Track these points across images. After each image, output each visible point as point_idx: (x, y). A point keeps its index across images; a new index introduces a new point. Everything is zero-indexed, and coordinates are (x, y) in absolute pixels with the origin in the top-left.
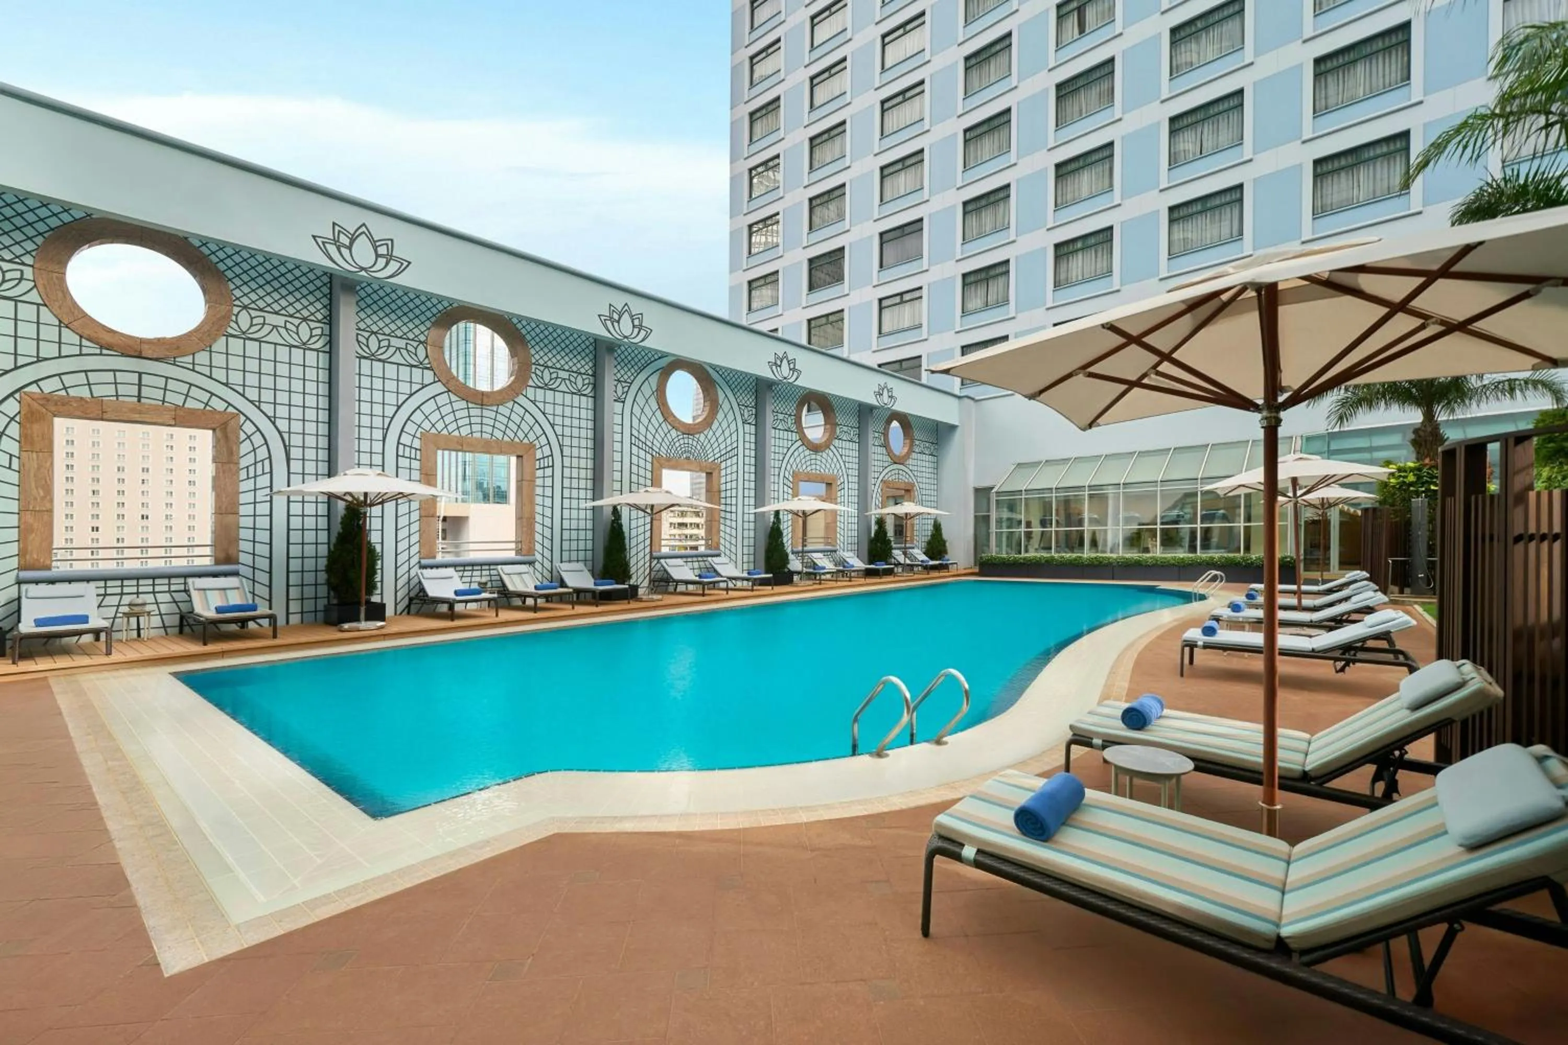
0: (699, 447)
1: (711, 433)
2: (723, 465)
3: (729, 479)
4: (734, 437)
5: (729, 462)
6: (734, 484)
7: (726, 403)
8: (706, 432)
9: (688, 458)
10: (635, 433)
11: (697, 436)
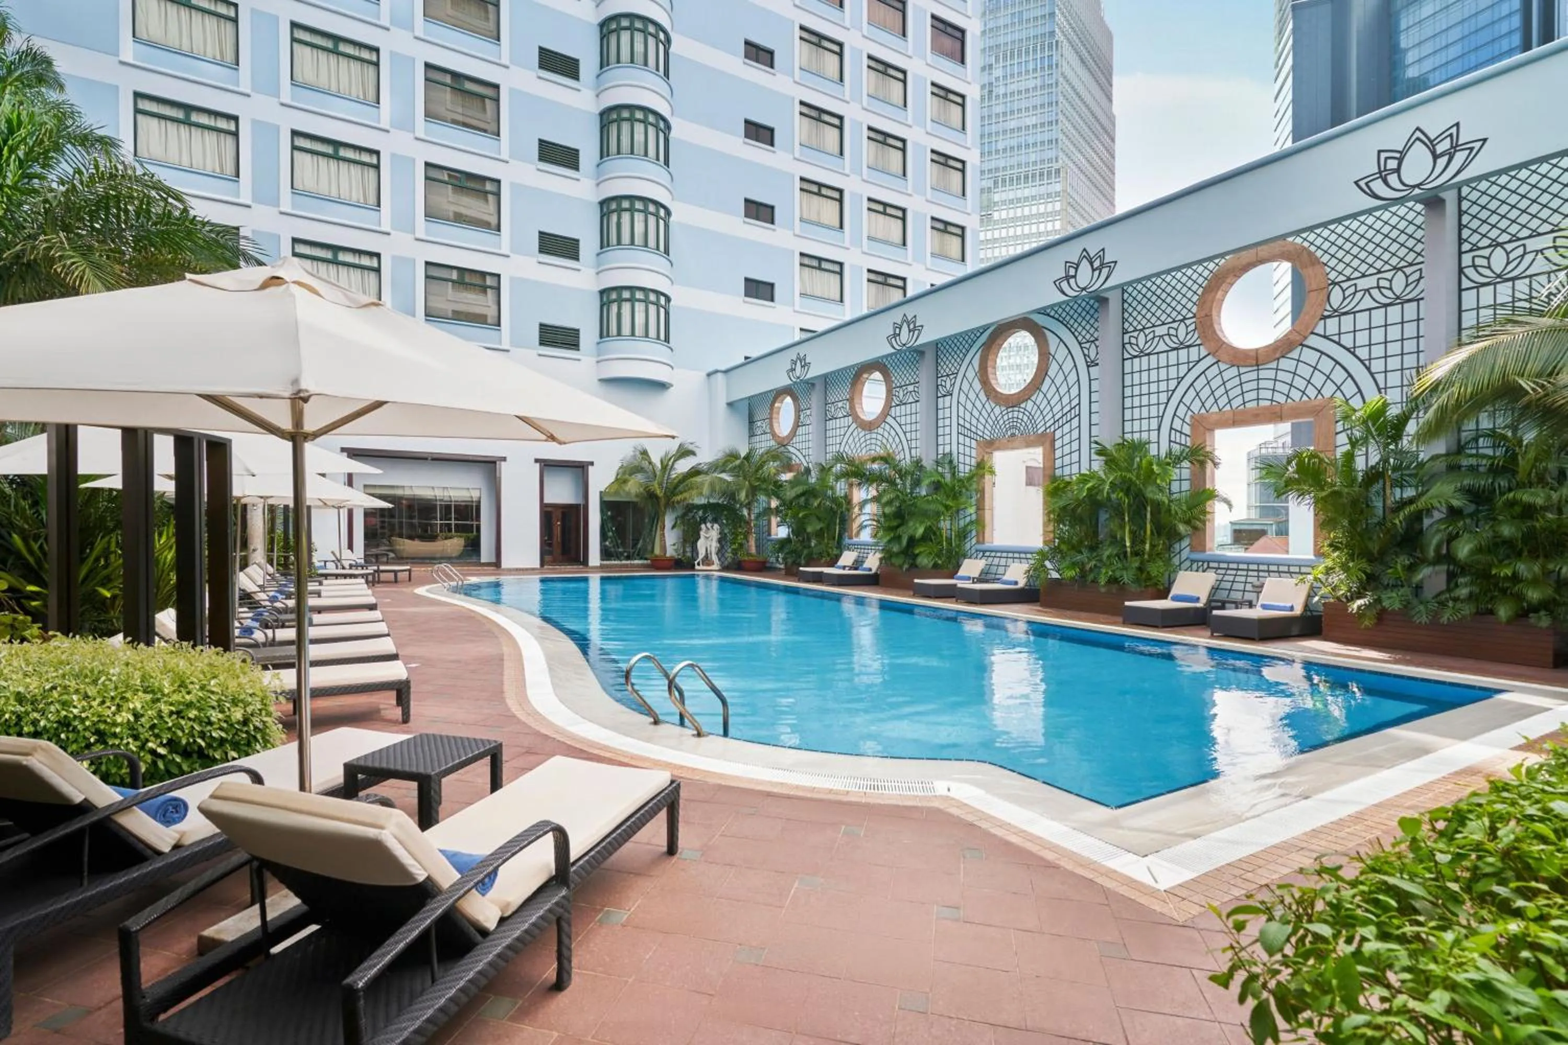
0: (1025, 419)
1: (1041, 395)
2: (1058, 434)
3: (1067, 449)
4: (1075, 391)
5: (1066, 428)
6: (1075, 456)
7: (1063, 351)
8: (1033, 398)
9: (1013, 435)
10: (961, 422)
11: (1023, 405)
